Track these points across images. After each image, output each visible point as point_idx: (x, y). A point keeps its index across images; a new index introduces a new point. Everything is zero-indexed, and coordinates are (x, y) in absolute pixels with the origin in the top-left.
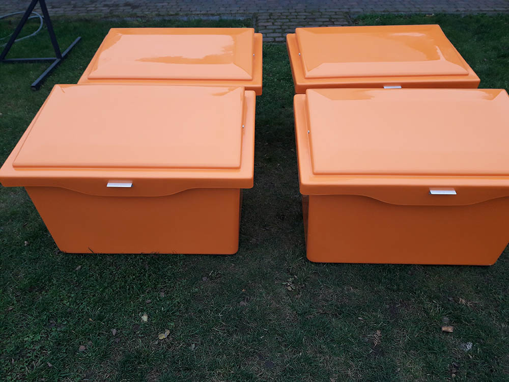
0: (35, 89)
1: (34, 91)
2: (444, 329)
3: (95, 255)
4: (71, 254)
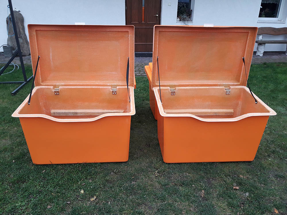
0: (13, 95)
2: (234, 188)
3: (53, 165)
4: (40, 165)
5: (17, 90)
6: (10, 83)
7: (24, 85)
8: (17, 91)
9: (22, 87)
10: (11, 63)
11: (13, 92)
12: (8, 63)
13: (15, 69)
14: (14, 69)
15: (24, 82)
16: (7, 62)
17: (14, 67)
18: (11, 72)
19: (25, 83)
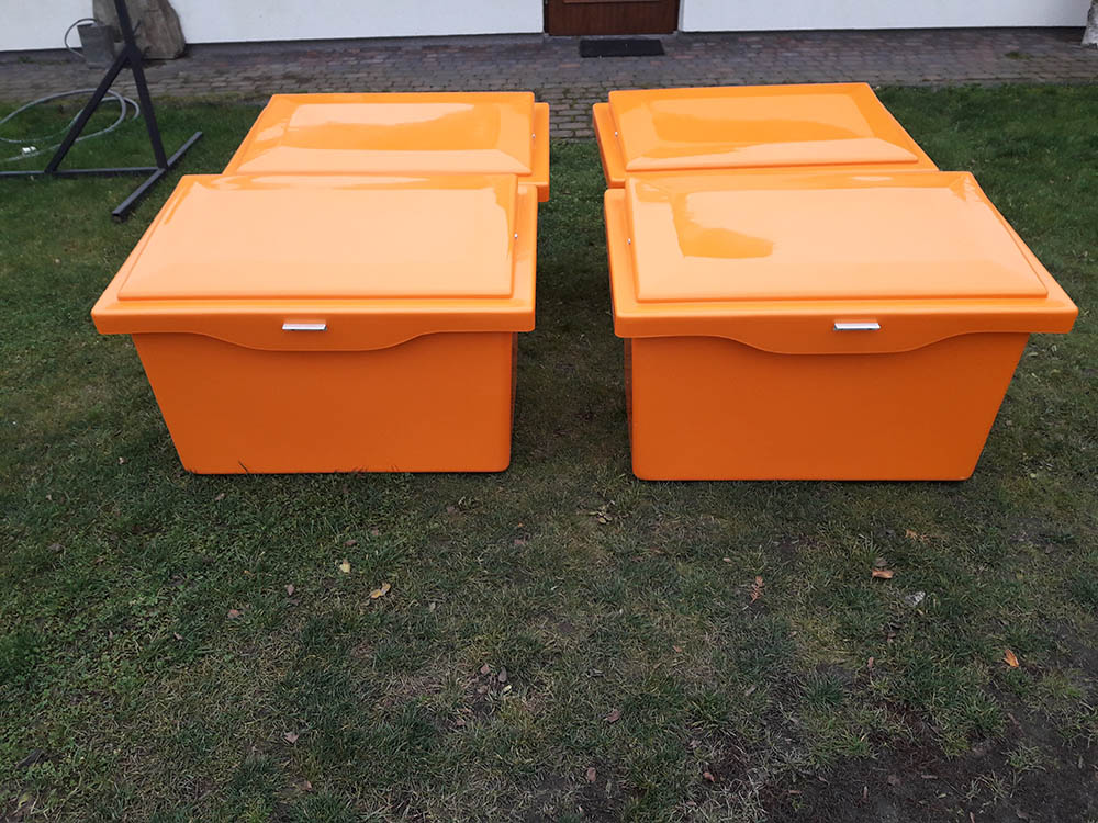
0: (119, 220)
1: (118, 223)
2: (875, 574)
3: (250, 476)
4: (206, 475)
5: (133, 202)
6: (108, 175)
7: (156, 183)
8: (132, 207)
9: (148, 191)
10: (111, 95)
11: (117, 211)
12: (96, 92)
13: (125, 120)
14: (121, 118)
15: (155, 171)
16: (95, 89)
17: (120, 109)
18: (110, 129)
19: (160, 172)
